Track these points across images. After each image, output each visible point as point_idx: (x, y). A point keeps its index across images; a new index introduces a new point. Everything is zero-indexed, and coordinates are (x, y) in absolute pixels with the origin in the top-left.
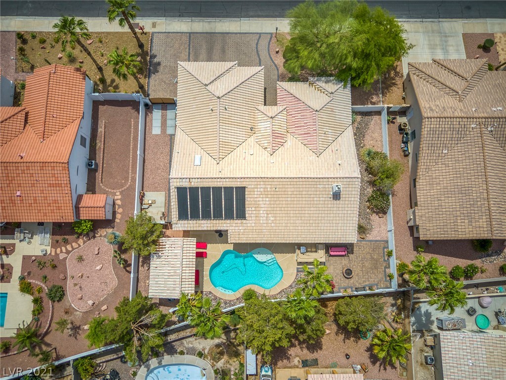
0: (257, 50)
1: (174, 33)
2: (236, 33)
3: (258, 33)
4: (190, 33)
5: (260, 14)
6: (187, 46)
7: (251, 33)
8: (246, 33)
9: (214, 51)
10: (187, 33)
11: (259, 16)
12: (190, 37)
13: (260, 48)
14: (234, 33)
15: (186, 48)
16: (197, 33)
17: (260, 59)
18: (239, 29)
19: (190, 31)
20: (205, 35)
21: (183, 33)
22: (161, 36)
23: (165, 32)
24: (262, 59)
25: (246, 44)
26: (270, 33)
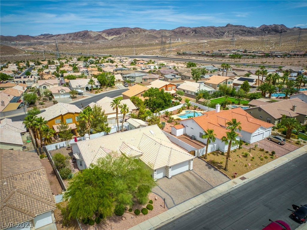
0: (169, 195)
1: (221, 184)
2: (190, 199)
3: (177, 205)
4: (213, 188)
5: (187, 216)
6: (207, 181)
7: (181, 203)
8: (184, 201)
9: (191, 185)
10: (215, 187)
11: (186, 215)
12: (212, 186)
13: (168, 196)
14: (191, 198)
15: (206, 180)
16: (210, 189)
17: (163, 191)
18: (191, 202)
19: (215, 188)
20: (205, 190)
21: (217, 186)
22: (225, 180)
23: (225, 182)
24: (162, 192)
25: (178, 195)
26: (170, 208)
